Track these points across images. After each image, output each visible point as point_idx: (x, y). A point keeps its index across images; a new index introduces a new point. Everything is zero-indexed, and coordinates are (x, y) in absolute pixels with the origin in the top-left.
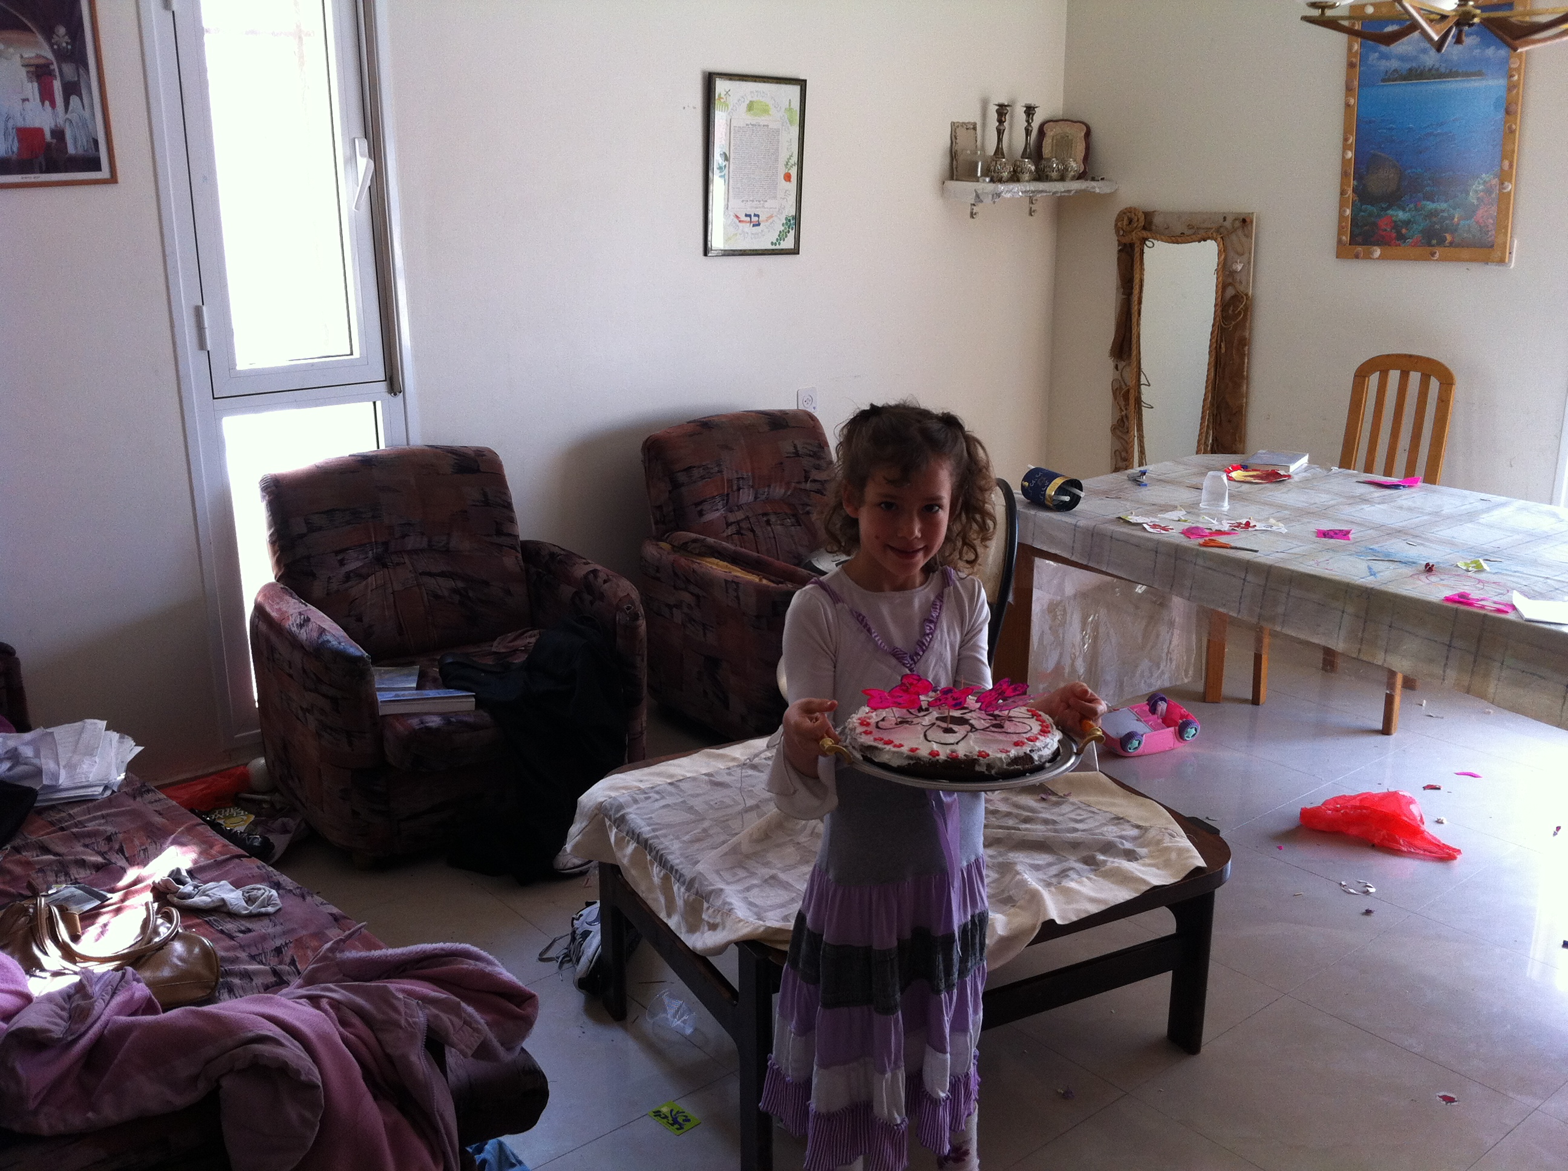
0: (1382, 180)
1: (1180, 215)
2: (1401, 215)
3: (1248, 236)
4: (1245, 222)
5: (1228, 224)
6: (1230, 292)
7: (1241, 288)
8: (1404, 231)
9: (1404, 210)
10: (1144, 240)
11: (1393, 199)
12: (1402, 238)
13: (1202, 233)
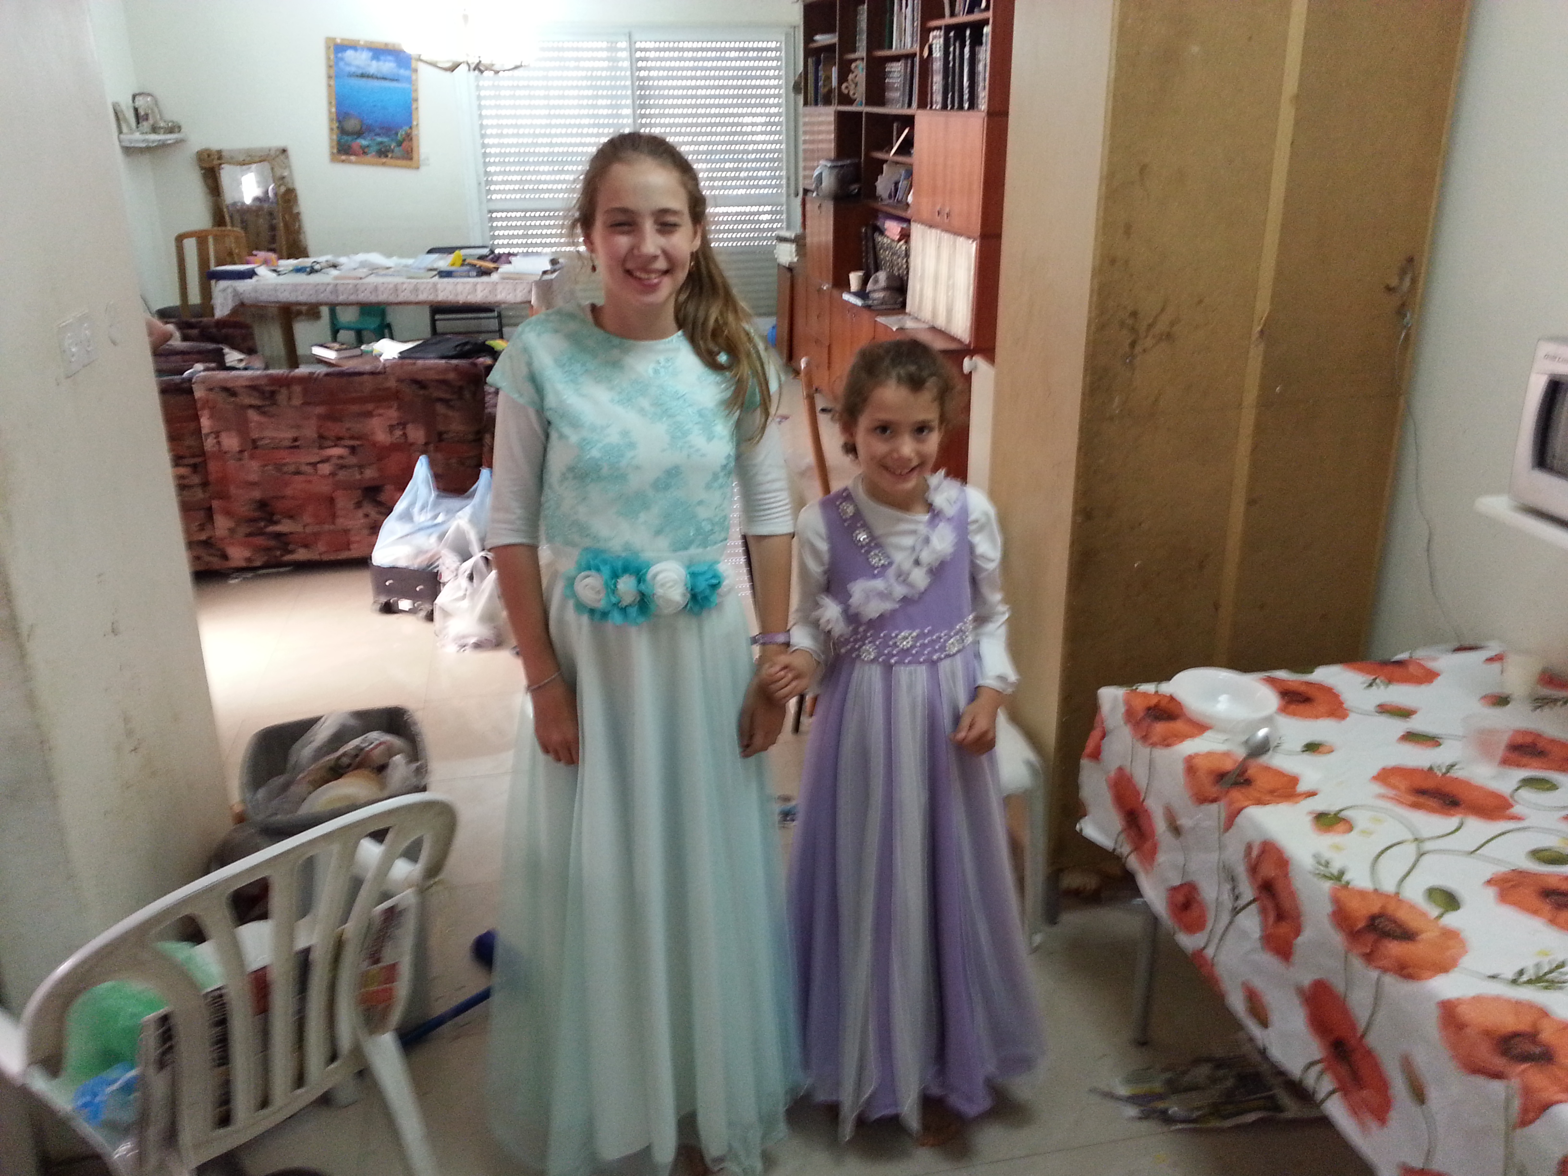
0: (352, 124)
1: (240, 151)
2: (364, 142)
3: (287, 157)
4: (284, 151)
5: (272, 153)
6: (283, 189)
7: (290, 186)
8: (366, 150)
9: (364, 138)
10: (220, 164)
11: (359, 134)
12: (365, 153)
13: (257, 159)
